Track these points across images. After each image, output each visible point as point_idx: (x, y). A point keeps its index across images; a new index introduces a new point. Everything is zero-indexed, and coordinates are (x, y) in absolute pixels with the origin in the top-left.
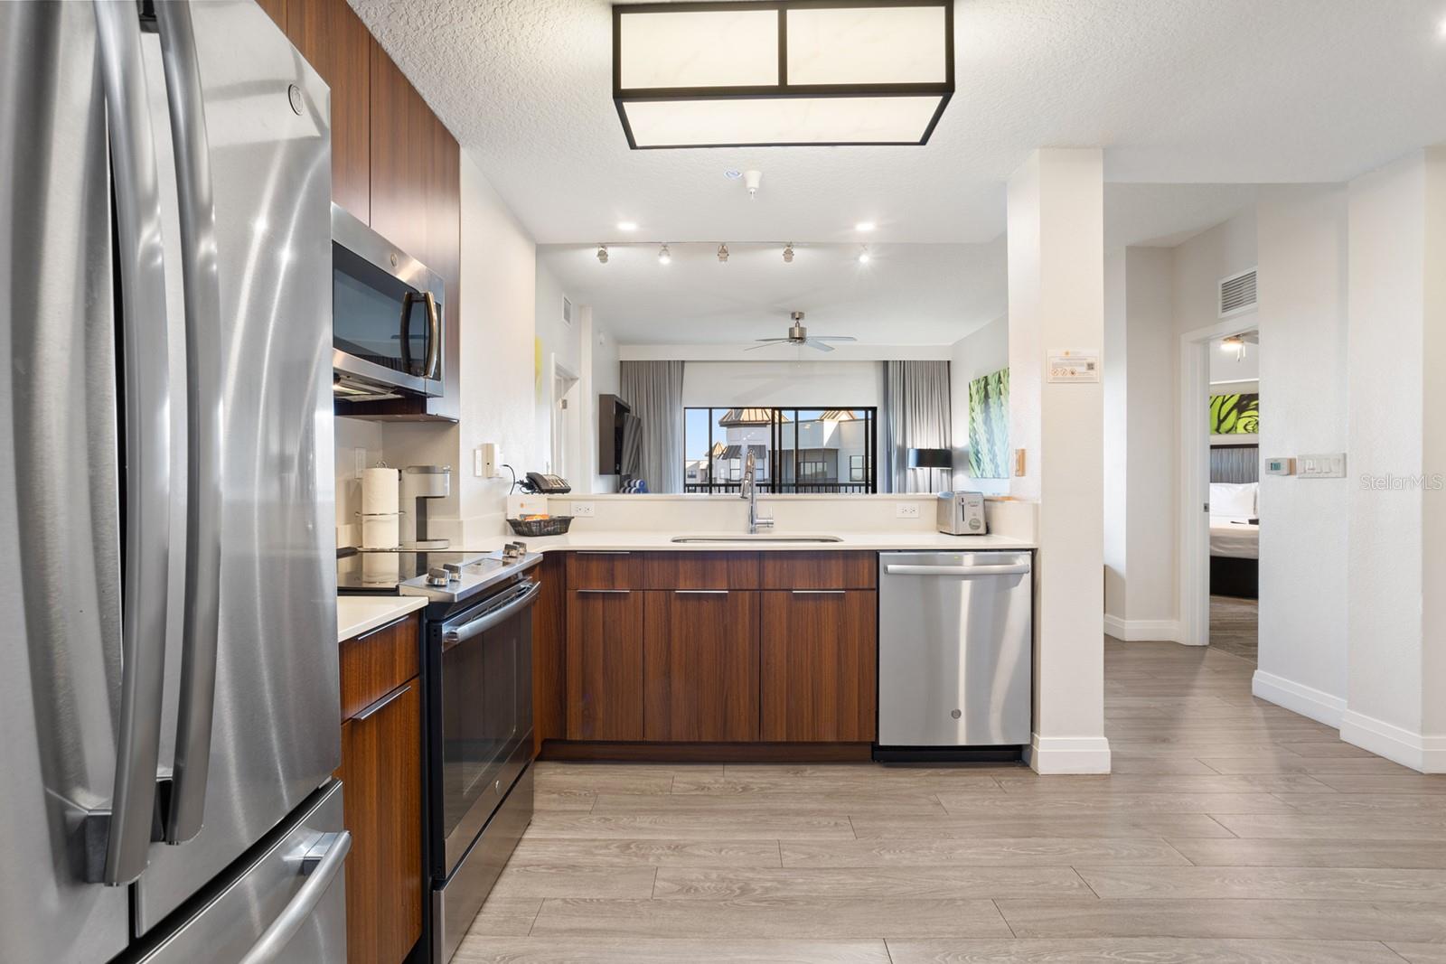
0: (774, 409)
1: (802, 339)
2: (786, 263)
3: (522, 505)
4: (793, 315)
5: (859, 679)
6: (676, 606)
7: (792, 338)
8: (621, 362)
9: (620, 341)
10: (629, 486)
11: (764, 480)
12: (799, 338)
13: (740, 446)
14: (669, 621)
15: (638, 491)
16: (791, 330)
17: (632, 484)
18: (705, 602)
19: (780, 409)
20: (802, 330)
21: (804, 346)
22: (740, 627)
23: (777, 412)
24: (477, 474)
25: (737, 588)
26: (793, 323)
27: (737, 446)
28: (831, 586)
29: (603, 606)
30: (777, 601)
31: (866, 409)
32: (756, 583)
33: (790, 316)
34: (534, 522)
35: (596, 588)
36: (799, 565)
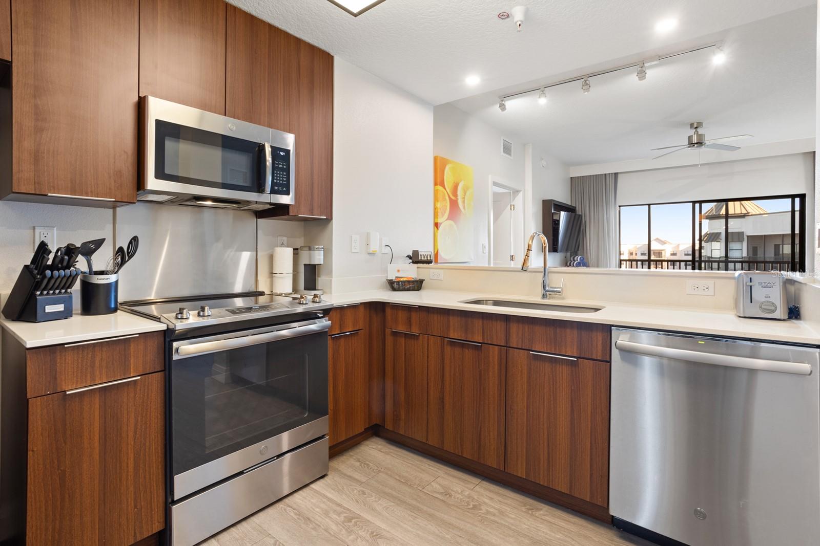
0: (694, 203)
1: (700, 143)
2: (640, 81)
3: (398, 271)
4: (692, 125)
5: (591, 443)
6: (448, 349)
7: (691, 144)
8: (571, 178)
9: (568, 164)
10: (574, 260)
11: (742, 258)
12: (697, 143)
13: (720, 233)
14: (443, 360)
15: (578, 265)
16: (690, 138)
17: (575, 259)
18: (467, 350)
19: (701, 202)
20: (700, 136)
21: (703, 149)
22: (491, 373)
23: (697, 205)
24: (354, 250)
25: (489, 342)
26: (692, 132)
27: (717, 233)
28: (566, 352)
29: (405, 343)
30: (520, 359)
31: (793, 197)
32: (503, 341)
33: (689, 127)
34: (402, 282)
35: (401, 328)
36: (538, 329)
